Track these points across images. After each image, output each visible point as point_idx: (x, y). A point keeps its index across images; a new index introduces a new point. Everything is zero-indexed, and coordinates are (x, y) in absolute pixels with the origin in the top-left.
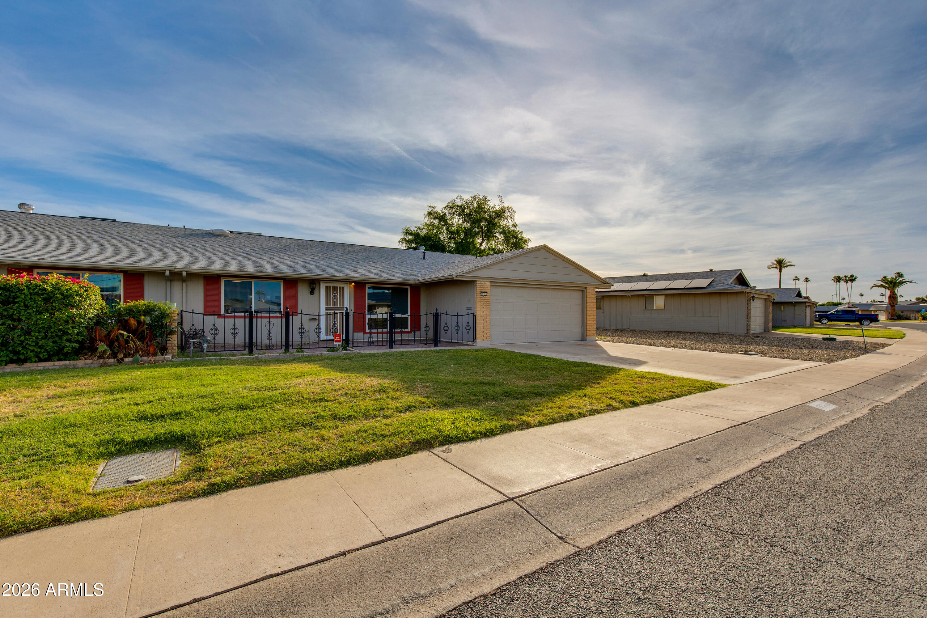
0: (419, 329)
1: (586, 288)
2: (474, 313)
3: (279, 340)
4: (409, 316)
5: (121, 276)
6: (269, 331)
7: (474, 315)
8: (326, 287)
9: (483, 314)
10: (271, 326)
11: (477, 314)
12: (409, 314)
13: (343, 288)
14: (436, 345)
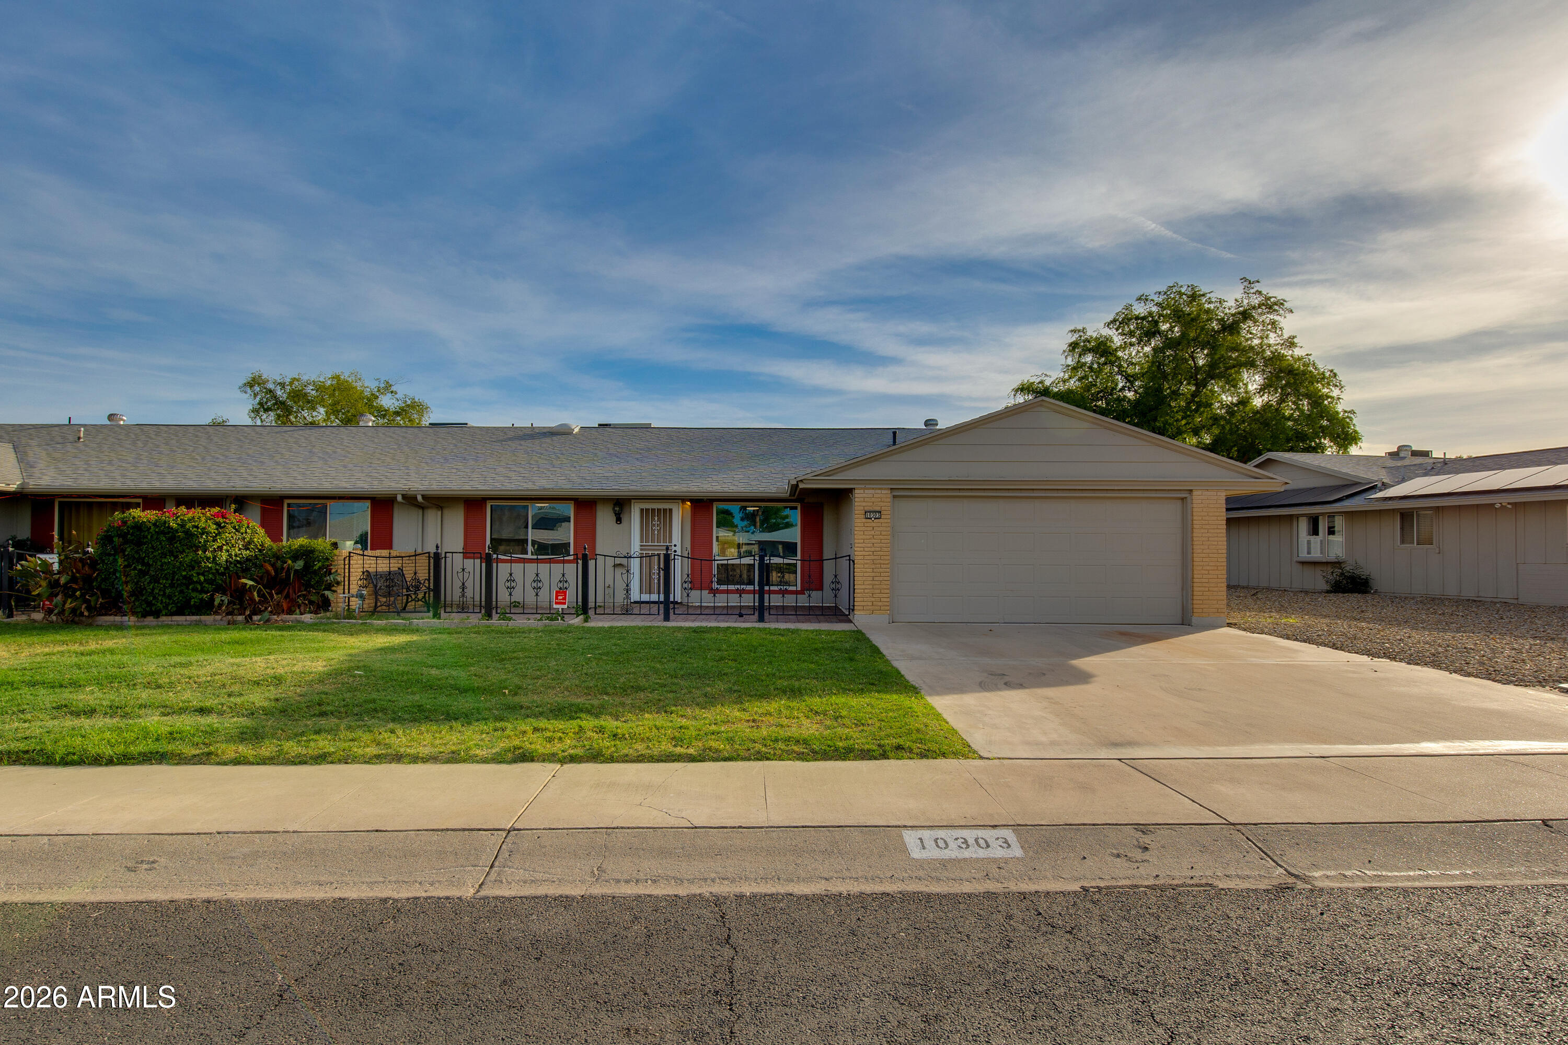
0: (820, 588)
1: (1191, 491)
2: (849, 556)
3: (477, 598)
4: (799, 563)
5: (368, 504)
6: (463, 584)
7: (850, 560)
8: (642, 510)
9: (873, 557)
10: (466, 575)
11: (856, 558)
12: (799, 557)
13: (671, 510)
14: (761, 619)
